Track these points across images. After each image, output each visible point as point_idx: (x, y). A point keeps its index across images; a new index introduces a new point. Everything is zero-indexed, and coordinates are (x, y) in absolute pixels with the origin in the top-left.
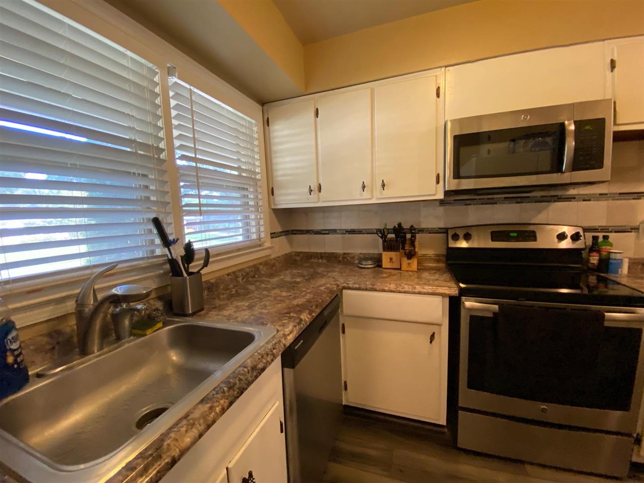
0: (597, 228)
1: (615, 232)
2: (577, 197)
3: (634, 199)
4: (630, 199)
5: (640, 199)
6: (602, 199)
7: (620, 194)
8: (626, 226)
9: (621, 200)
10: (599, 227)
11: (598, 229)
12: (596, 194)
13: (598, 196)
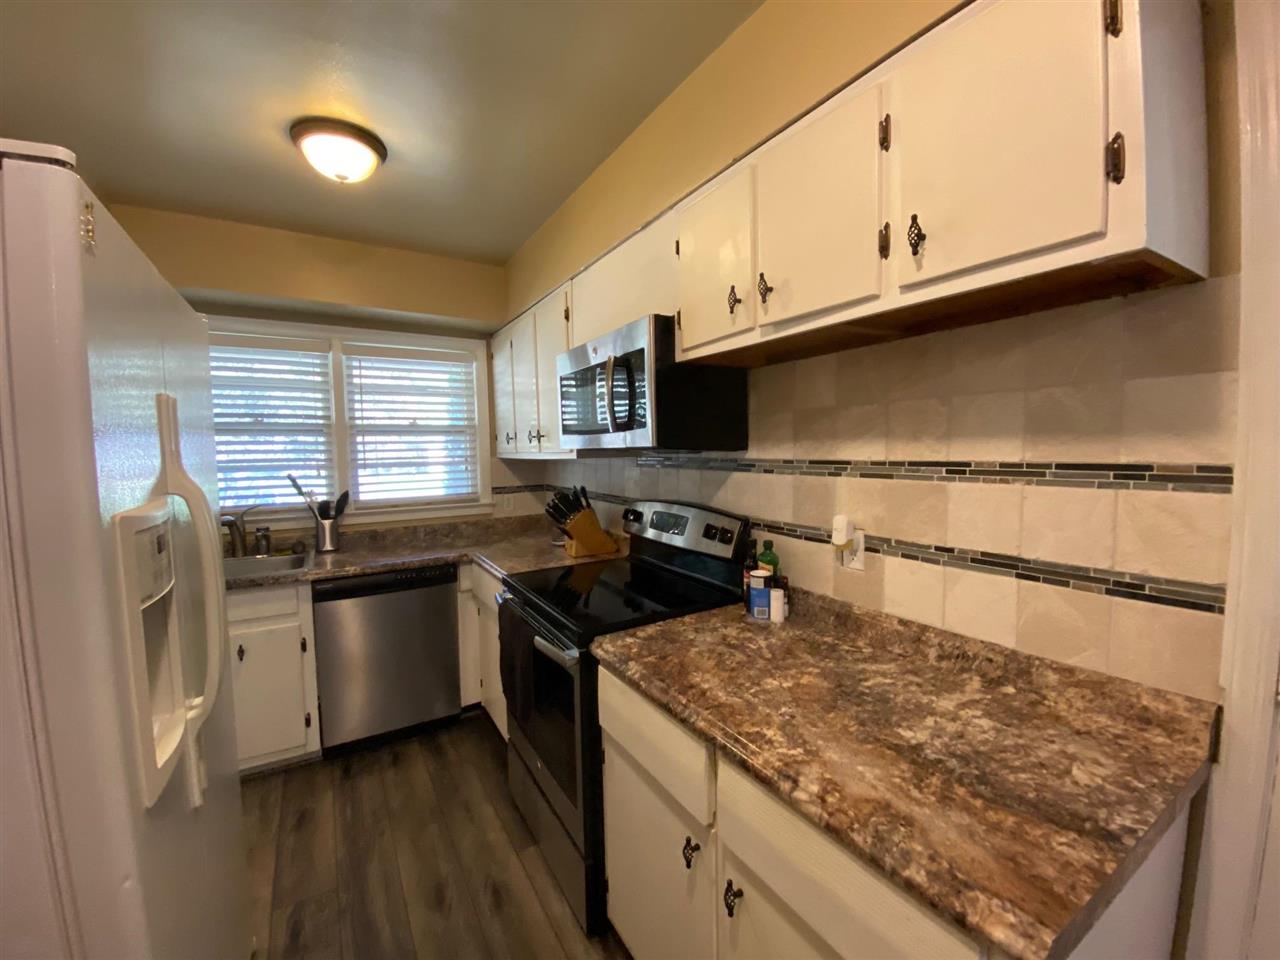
0: (782, 526)
1: (807, 539)
2: (757, 464)
3: (830, 474)
4: (823, 474)
5: (840, 475)
6: (786, 471)
7: (811, 462)
8: (819, 529)
9: (810, 474)
10: (785, 524)
11: (783, 529)
12: (778, 461)
13: (782, 464)
